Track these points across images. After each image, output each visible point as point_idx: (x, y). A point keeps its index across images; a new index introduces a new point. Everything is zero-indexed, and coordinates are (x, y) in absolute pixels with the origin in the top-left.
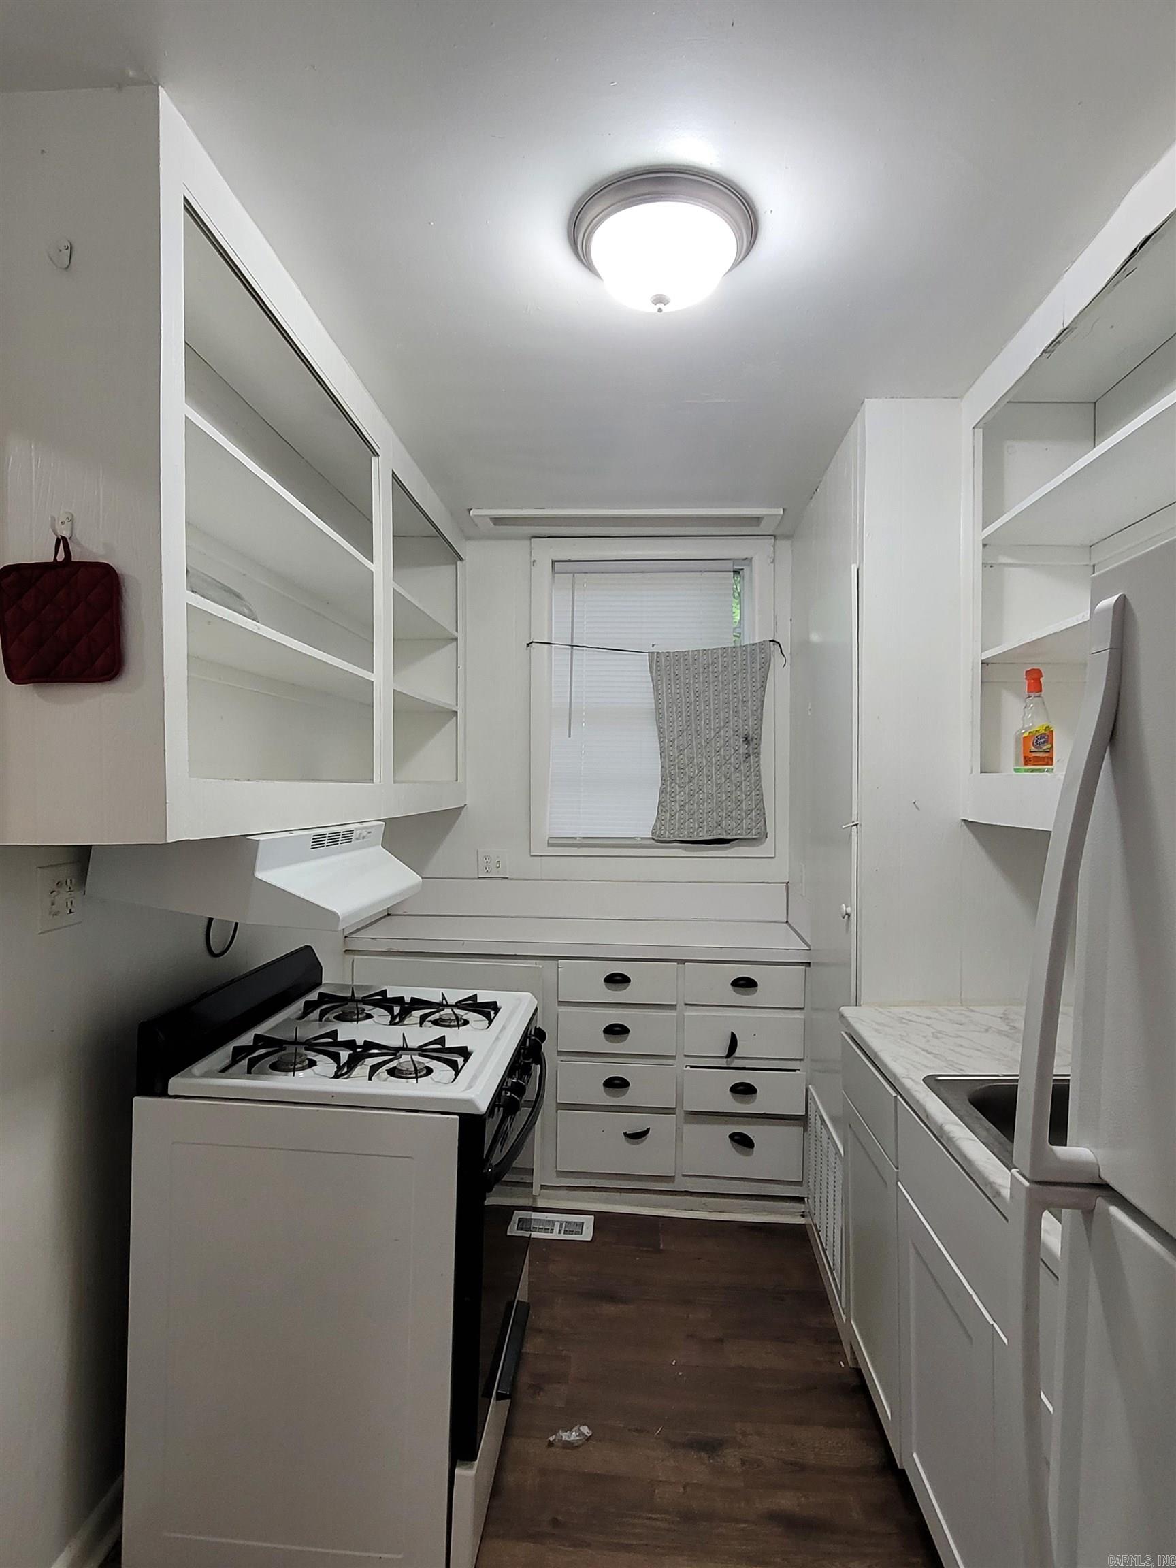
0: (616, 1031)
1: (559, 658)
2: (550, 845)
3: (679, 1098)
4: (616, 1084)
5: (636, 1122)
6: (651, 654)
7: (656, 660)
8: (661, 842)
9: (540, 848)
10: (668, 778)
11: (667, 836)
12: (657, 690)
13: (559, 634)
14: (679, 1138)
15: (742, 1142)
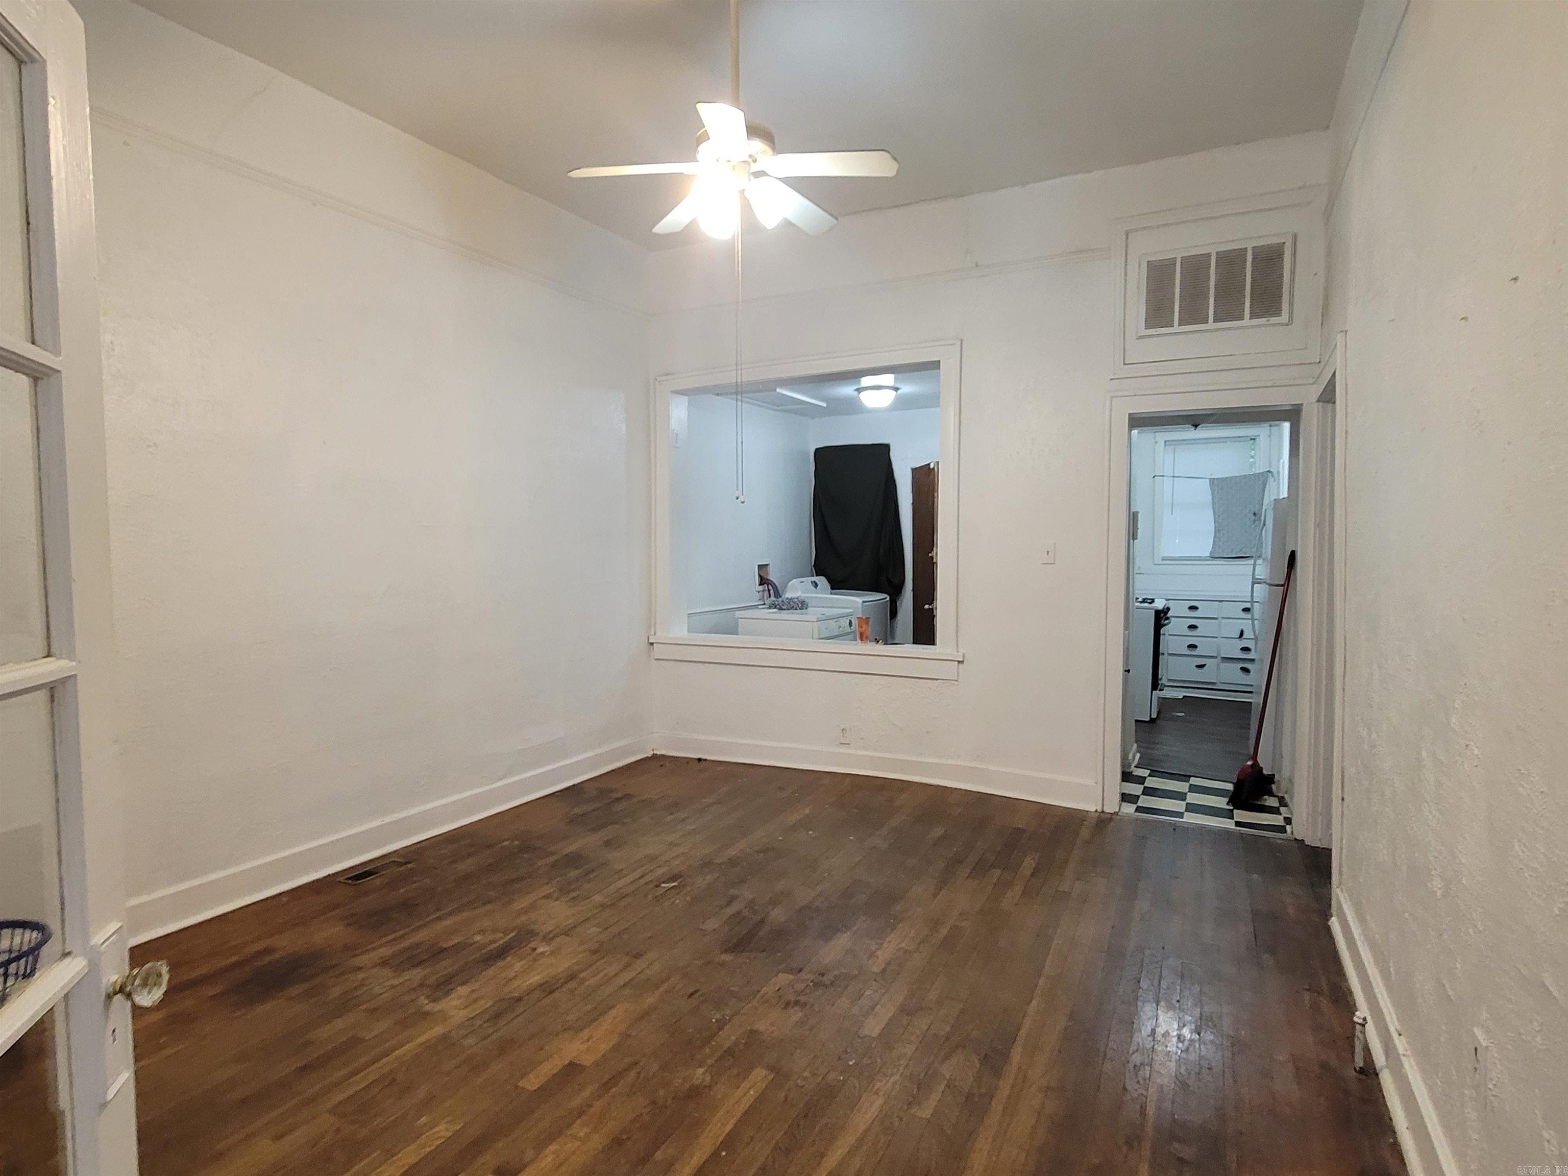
0: (1193, 627)
1: (1167, 481)
2: (1163, 560)
3: (1219, 651)
4: (1192, 647)
5: (1201, 661)
6: (1210, 479)
7: (1212, 481)
8: (1213, 558)
9: (1158, 560)
10: (1217, 531)
11: (1216, 555)
12: (1213, 494)
13: (1168, 472)
14: (1218, 669)
15: (1245, 670)
